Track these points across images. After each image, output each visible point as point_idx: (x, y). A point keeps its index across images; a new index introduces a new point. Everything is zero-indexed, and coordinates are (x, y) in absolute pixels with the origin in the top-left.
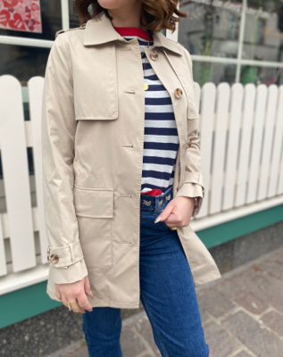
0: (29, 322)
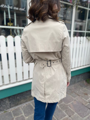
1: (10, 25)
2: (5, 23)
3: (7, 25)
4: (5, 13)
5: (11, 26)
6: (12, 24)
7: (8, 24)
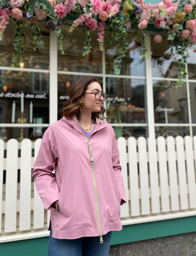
1: (22, 122)
2: (13, 120)
3: (16, 122)
4: (14, 105)
5: (24, 123)
6: (25, 120)
7: (19, 120)
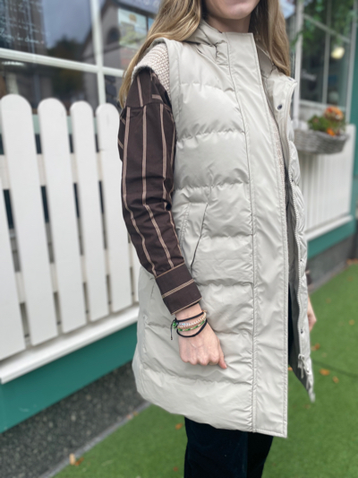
0: (75, 398)
